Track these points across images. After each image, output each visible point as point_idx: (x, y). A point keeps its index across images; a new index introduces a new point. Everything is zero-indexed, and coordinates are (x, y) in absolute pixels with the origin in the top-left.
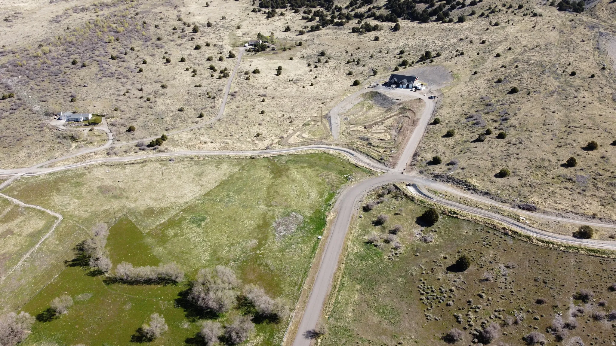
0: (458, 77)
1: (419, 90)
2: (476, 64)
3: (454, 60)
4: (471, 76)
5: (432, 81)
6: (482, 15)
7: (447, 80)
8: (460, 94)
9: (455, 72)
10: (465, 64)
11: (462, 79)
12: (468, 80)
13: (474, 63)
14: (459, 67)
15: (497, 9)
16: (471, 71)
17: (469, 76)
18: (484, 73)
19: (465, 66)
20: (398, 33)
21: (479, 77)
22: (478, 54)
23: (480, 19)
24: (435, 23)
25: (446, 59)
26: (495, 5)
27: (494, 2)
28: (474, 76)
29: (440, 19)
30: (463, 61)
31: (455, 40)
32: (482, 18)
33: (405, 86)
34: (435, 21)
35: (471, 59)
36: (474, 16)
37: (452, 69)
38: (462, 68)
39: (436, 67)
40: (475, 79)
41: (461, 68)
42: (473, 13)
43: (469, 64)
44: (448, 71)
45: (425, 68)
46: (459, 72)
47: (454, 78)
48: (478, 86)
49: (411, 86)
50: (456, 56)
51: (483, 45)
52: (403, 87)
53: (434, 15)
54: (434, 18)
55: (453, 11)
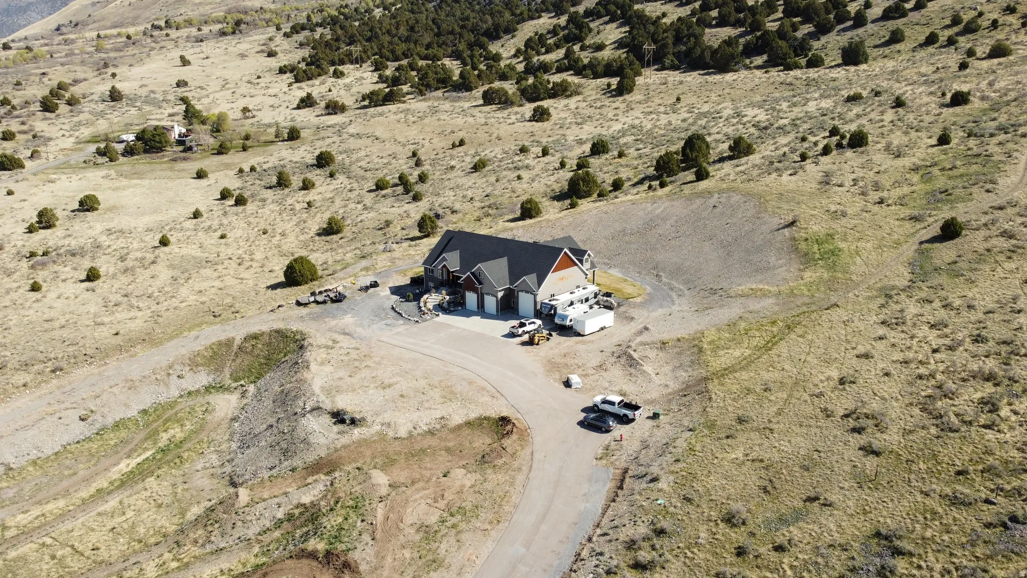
0: (835, 252)
1: (567, 330)
2: (941, 182)
3: (813, 170)
4: (920, 252)
5: (677, 272)
6: (931, 40)
7: (763, 269)
8: (842, 404)
9: (817, 228)
10: (877, 187)
11: (858, 267)
12: (901, 277)
13: (927, 178)
14: (839, 197)
15: (985, 22)
16: (914, 219)
17: (909, 250)
18: (1008, 235)
19: (875, 196)
20: (624, 101)
21: (982, 257)
22: (944, 140)
23: (922, 53)
24: (758, 73)
25: (772, 166)
26: (974, 13)
27: (967, 5)
28: (946, 252)
29: (777, 61)
30: (860, 173)
31: (826, 104)
32: (931, 49)
33: (491, 303)
34: (758, 67)
35: (907, 161)
36: (898, 46)
37: (803, 212)
38: (859, 203)
39: (714, 200)
40: (953, 270)
41: (855, 205)
42: (896, 38)
43: (897, 184)
44: (776, 222)
45: (660, 208)
46: (837, 226)
47: (807, 260)
48: (996, 331)
49: (525, 302)
50: (826, 151)
51: (958, 109)
52: (481, 310)
53: (760, 54)
54: (759, 60)
55: (824, 39)
